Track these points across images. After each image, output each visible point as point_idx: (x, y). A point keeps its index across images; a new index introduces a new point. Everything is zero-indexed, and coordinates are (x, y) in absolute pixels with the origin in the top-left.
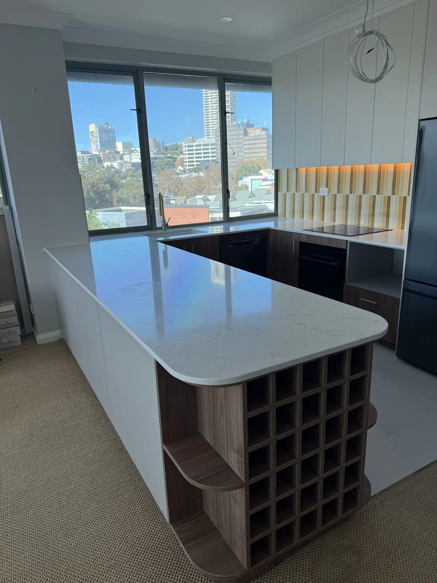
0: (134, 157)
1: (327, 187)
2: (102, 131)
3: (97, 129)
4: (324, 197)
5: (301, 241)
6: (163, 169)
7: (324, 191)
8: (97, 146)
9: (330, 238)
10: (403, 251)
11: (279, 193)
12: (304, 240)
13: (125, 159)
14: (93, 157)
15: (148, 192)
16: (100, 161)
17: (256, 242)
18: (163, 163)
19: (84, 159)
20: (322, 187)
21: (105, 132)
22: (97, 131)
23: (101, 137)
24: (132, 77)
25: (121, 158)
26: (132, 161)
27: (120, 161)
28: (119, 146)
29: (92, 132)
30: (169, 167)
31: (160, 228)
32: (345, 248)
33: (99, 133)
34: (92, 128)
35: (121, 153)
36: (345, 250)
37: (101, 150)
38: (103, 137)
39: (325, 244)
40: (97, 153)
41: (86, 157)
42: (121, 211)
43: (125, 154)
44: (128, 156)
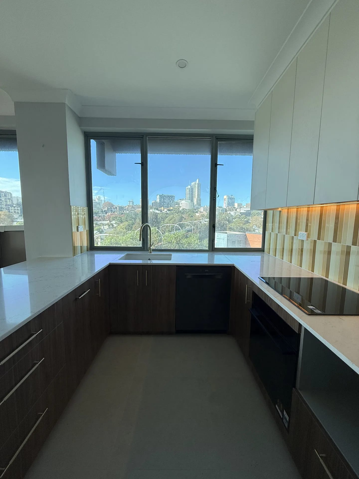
0: (242, 210)
1: (306, 231)
2: (229, 198)
3: (227, 197)
4: (303, 241)
6: (255, 215)
7: (303, 235)
8: (226, 205)
11: (266, 232)
13: (238, 211)
14: (223, 209)
16: (226, 211)
18: (256, 213)
19: (219, 210)
20: (301, 231)
21: (231, 199)
22: (227, 198)
23: (228, 201)
25: (236, 210)
26: (240, 212)
27: (235, 211)
28: (236, 205)
29: (225, 199)
30: (258, 215)
33: (228, 199)
34: (225, 197)
35: (236, 208)
37: (228, 206)
38: (229, 201)
40: (226, 208)
41: (221, 209)
42: (226, 233)
43: (238, 208)
44: (239, 209)
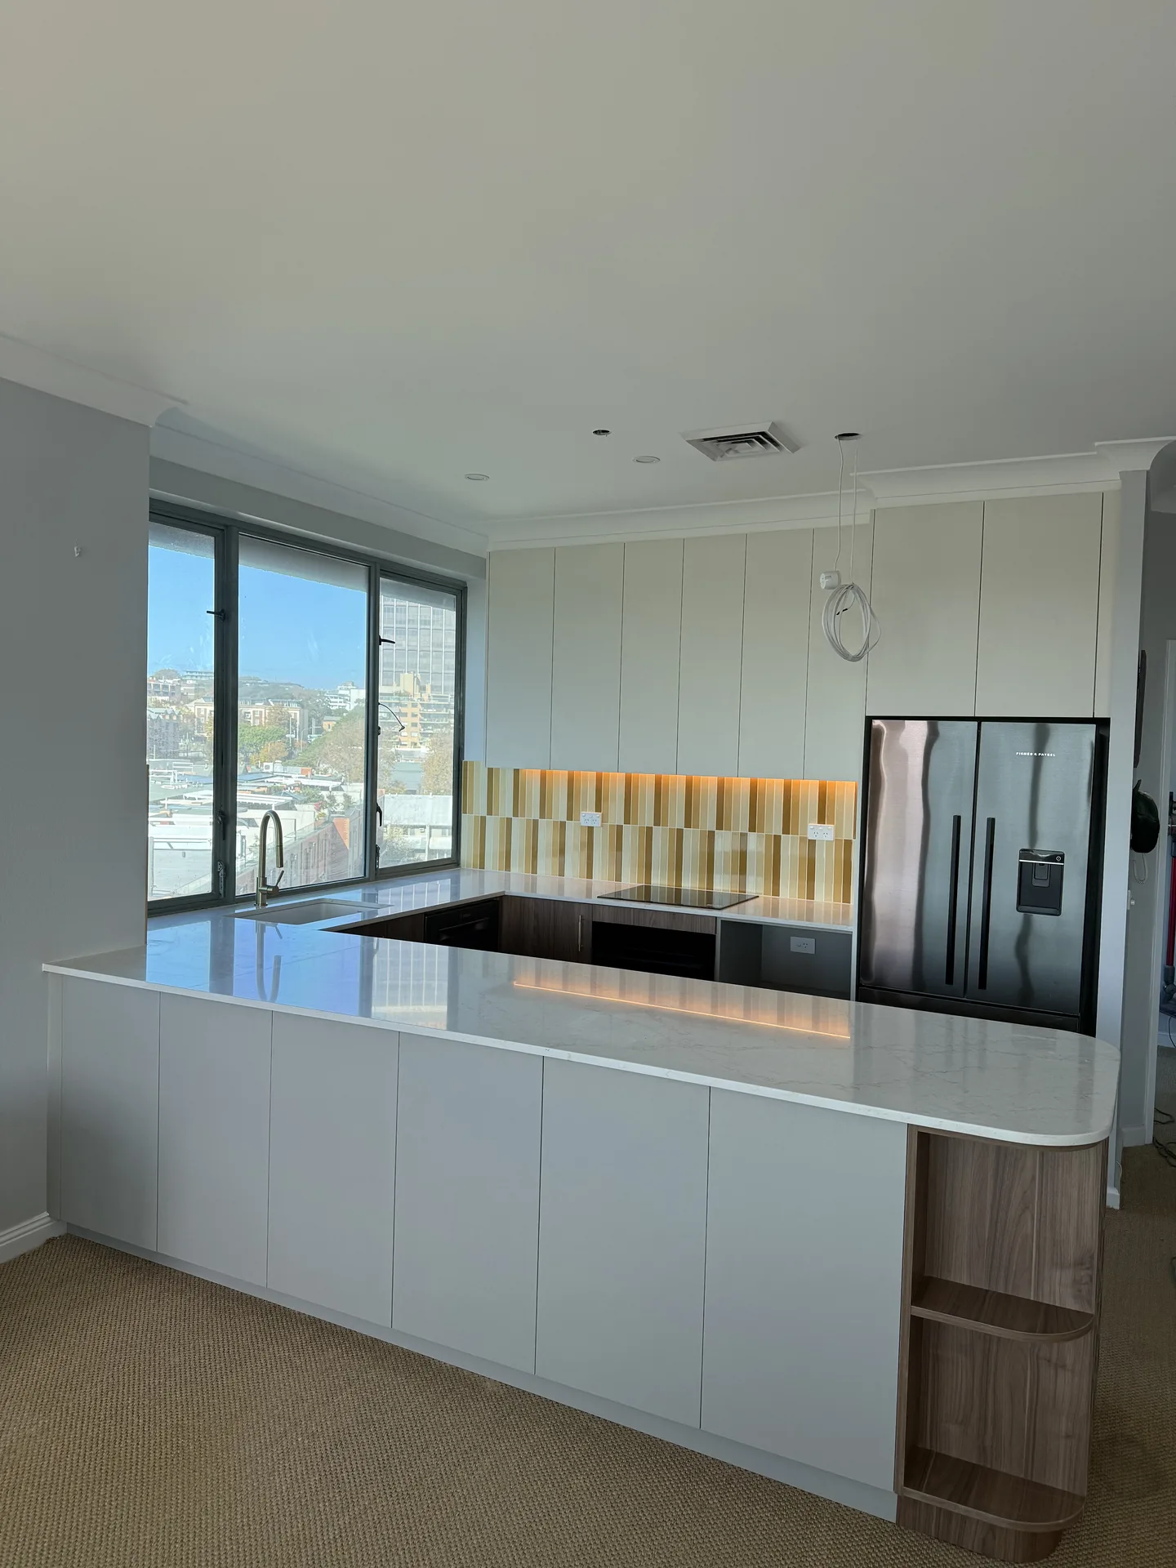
1: (598, 809)
4: (591, 829)
5: (597, 919)
7: (589, 816)
9: (674, 913)
10: (850, 936)
11: (464, 817)
12: (607, 919)
15: (222, 809)
17: (479, 927)
20: (585, 809)
24: (213, 538)
31: (248, 899)
32: (714, 933)
36: (713, 937)
39: (663, 925)
